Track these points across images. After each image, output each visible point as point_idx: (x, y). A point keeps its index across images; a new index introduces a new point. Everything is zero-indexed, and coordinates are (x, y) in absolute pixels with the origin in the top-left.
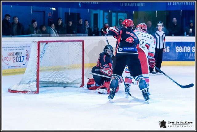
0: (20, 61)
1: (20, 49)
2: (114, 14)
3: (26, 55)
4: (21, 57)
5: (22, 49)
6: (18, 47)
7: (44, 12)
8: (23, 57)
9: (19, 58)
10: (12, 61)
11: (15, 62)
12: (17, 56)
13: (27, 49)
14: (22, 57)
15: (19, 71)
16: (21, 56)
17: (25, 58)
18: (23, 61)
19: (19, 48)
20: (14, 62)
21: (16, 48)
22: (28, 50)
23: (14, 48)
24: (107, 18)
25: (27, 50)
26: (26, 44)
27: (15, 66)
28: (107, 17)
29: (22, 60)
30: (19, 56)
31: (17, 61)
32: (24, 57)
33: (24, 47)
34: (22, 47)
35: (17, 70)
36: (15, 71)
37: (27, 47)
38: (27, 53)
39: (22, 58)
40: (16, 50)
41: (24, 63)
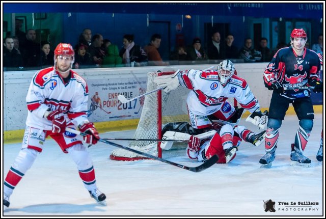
0: (130, 108)
1: (130, 88)
2: (288, 24)
5: (133, 87)
6: (126, 84)
7: (169, 23)
8: (135, 102)
10: (116, 108)
11: (121, 109)
13: (141, 86)
15: (127, 124)
17: (138, 102)
18: (134, 108)
19: (128, 85)
20: (119, 109)
21: (123, 86)
22: (142, 89)
23: (120, 86)
24: (276, 31)
25: (140, 89)
26: (140, 78)
27: (121, 117)
28: (277, 29)
29: (132, 106)
31: (125, 107)
33: (135, 83)
34: (132, 84)
35: (124, 122)
36: (122, 125)
37: (140, 83)
38: (142, 94)
39: (133, 103)
40: (123, 88)
41: (136, 110)
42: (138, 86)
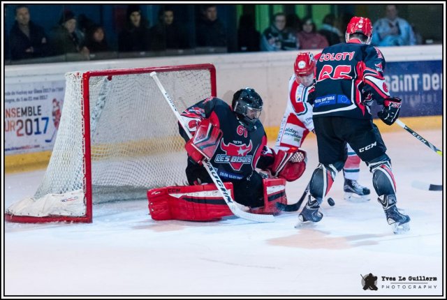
0: (38, 133)
1: (37, 99)
3: (54, 114)
4: (40, 120)
5: (42, 98)
6: (30, 92)
8: (45, 121)
9: (35, 124)
10: (15, 133)
11: (22, 135)
12: (28, 117)
13: (56, 95)
14: (43, 119)
15: (34, 160)
16: (40, 117)
17: (51, 122)
18: (45, 132)
19: (34, 95)
20: (19, 135)
21: (24, 96)
22: (58, 100)
23: (20, 96)
25: (54, 100)
26: (53, 83)
27: (23, 148)
29: (41, 129)
30: (33, 118)
31: (29, 131)
32: (46, 119)
33: (46, 90)
34: (41, 92)
35: (29, 157)
36: (25, 162)
37: (54, 90)
38: (56, 109)
39: (42, 124)
40: (25, 100)
41: (48, 136)
42: (51, 96)
